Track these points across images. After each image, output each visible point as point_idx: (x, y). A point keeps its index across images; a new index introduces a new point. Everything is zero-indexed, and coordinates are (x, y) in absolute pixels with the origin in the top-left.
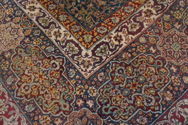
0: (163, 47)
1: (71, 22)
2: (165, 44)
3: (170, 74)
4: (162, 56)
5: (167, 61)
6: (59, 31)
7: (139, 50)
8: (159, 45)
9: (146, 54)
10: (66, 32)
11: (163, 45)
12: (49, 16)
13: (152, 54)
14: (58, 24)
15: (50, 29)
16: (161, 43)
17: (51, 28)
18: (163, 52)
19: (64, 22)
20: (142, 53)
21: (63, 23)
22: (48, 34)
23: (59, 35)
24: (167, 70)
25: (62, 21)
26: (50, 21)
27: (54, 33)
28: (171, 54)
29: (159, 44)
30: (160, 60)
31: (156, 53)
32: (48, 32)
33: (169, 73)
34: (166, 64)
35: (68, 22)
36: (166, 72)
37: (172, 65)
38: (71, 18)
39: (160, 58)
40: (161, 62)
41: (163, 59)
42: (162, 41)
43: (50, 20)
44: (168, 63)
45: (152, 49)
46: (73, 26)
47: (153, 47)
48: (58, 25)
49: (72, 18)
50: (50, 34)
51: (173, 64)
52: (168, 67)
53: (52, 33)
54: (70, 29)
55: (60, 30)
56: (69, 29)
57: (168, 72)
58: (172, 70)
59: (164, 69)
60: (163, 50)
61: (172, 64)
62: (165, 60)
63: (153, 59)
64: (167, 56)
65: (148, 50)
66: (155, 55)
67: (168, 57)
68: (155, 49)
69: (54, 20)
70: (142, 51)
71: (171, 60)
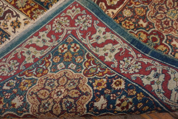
0: (156, 18)
1: (32, 7)
2: (158, 13)
3: (172, 52)
4: (156, 29)
5: (164, 34)
6: (17, 20)
7: (125, 26)
8: (150, 16)
9: (135, 30)
10: (26, 20)
11: (156, 15)
12: (4, 4)
13: (143, 29)
14: (15, 11)
15: (5, 20)
16: (152, 12)
17: (7, 18)
18: (158, 24)
19: (23, 8)
20: (129, 29)
21: (22, 10)
22: (4, 26)
23: (17, 26)
24: (167, 47)
25: (20, 8)
26: (6, 10)
27: (11, 24)
28: (169, 25)
29: (150, 14)
30: (154, 34)
31: (147, 26)
32: (4, 24)
33: (171, 49)
34: (164, 38)
35: (28, 7)
36: (166, 50)
37: (172, 39)
38: (31, 2)
39: (154, 33)
40: (157, 37)
41: (159, 34)
42: (153, 10)
43: (5, 9)
44: (167, 37)
45: (141, 22)
46: (35, 11)
47: (143, 20)
48: (16, 13)
49: (33, 1)
50: (6, 26)
51: (174, 37)
52: (168, 42)
53: (9, 24)
54: (31, 16)
55: (19, 19)
56: (30, 16)
57: (169, 50)
58: (174, 45)
59: (163, 46)
60: (157, 22)
61: (172, 37)
62: (162, 34)
63: (145, 35)
64: (163, 28)
65: (137, 25)
66: (147, 29)
67: (165, 30)
68: (146, 22)
69: (10, 8)
70: (129, 27)
71: (169, 32)
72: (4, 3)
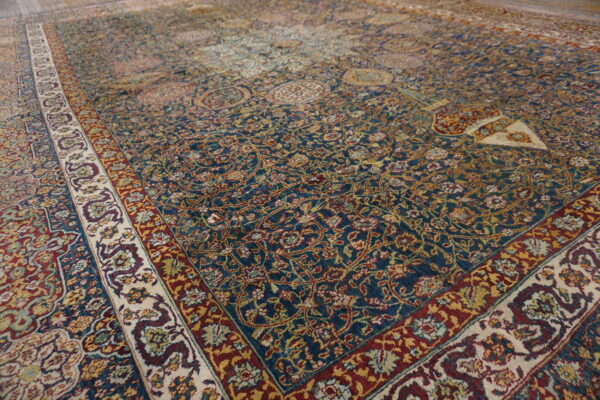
1: (237, 353)
6: (190, 378)
10: (210, 385)
12: (176, 324)
14: (194, 352)
15: (164, 368)
17: (169, 364)
19: (215, 348)
21: (211, 353)
22: (154, 383)
23: (185, 394)
25: (209, 345)
26: (174, 342)
27: (173, 385)
32: (155, 379)
35: (227, 350)
38: (238, 338)
43: (174, 338)
46: (239, 367)
48: (195, 357)
49: (243, 338)
50: (158, 385)
53: (168, 381)
54: (227, 377)
55: (195, 375)
56: (222, 377)
69: (186, 338)
72: (179, 322)
